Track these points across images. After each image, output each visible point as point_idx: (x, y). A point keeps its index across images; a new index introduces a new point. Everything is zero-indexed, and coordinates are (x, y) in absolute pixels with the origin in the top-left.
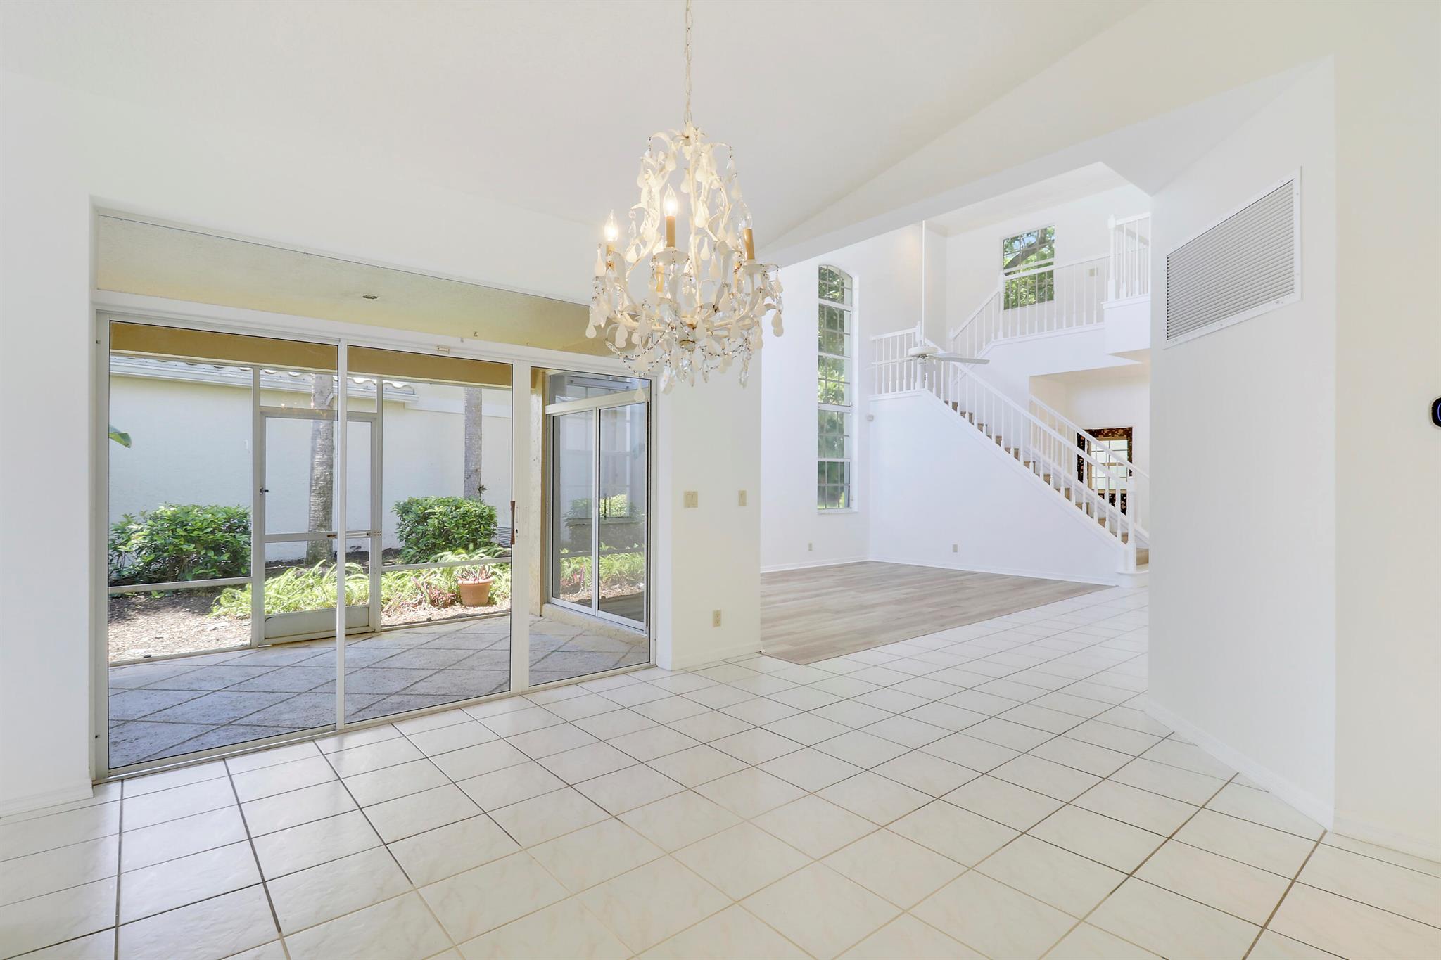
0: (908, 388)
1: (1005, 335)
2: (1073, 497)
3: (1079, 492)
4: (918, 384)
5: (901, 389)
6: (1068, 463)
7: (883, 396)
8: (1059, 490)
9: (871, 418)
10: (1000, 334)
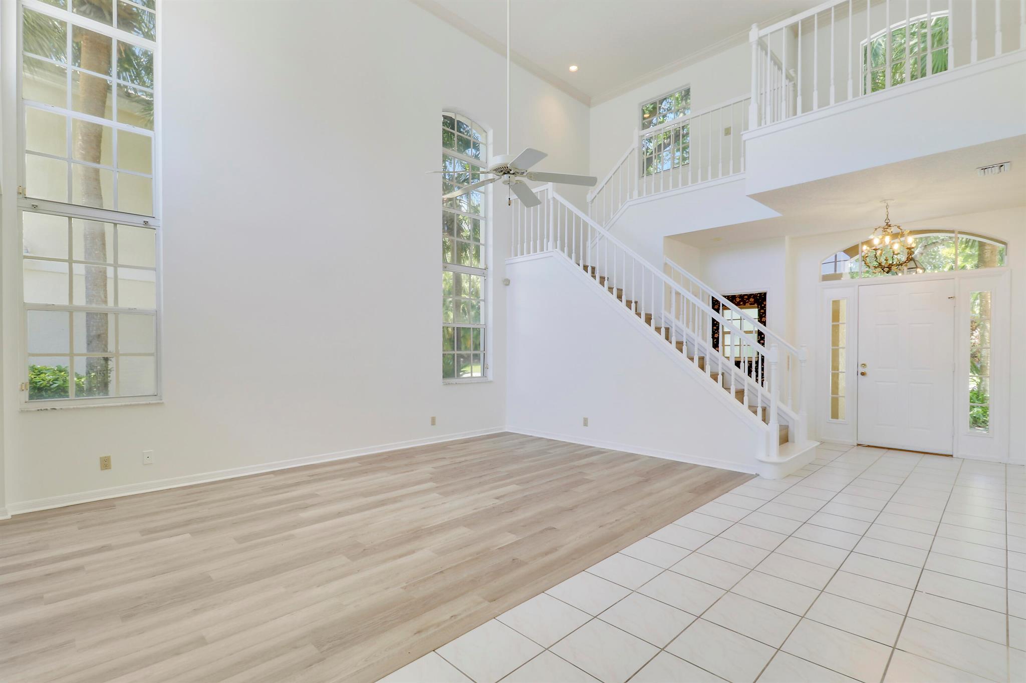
0: (542, 250)
1: (640, 194)
2: (708, 368)
3: (714, 362)
4: (550, 244)
5: (535, 251)
6: (702, 329)
7: (519, 259)
8: (692, 359)
9: (507, 282)
10: (636, 193)
